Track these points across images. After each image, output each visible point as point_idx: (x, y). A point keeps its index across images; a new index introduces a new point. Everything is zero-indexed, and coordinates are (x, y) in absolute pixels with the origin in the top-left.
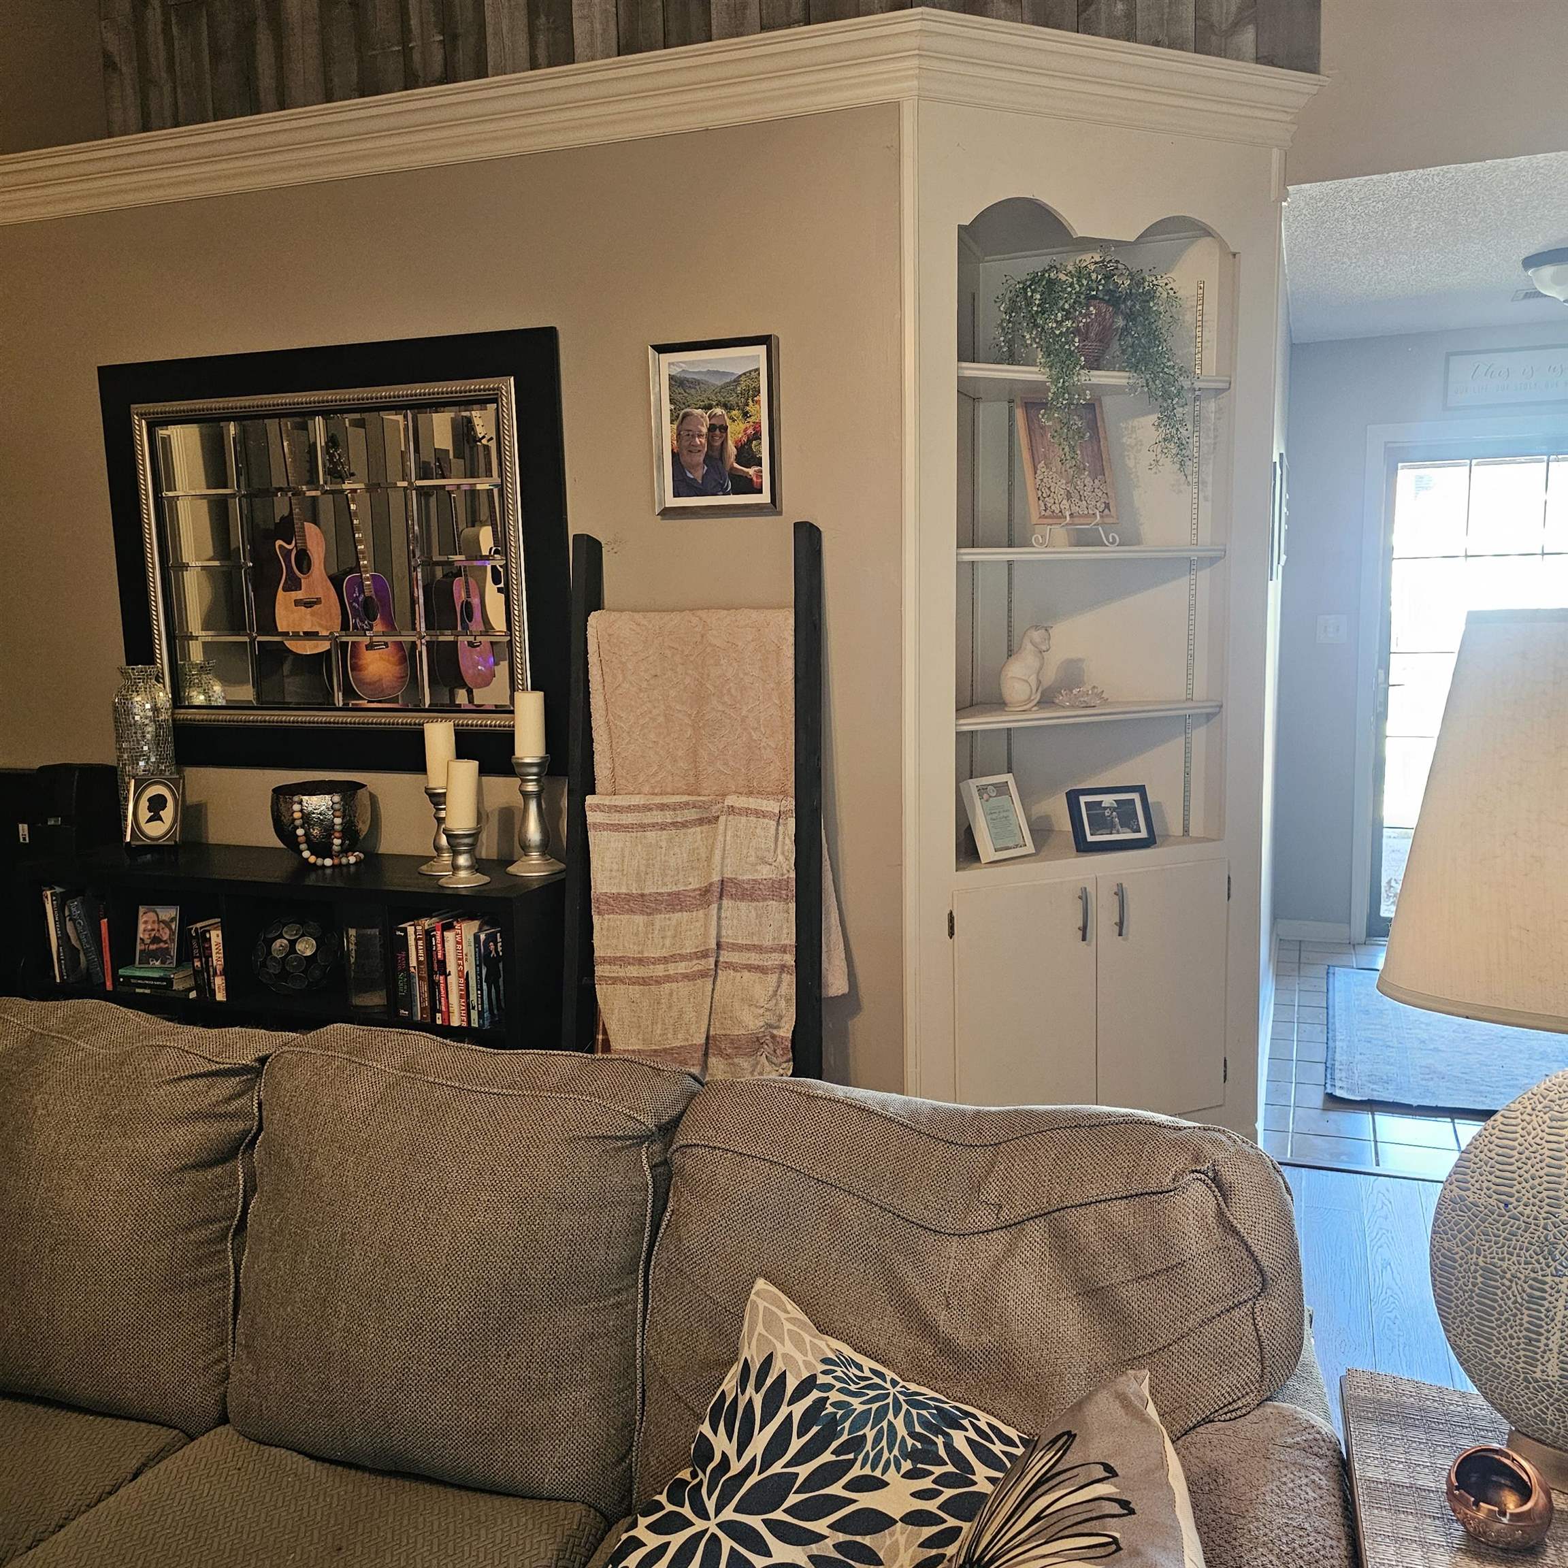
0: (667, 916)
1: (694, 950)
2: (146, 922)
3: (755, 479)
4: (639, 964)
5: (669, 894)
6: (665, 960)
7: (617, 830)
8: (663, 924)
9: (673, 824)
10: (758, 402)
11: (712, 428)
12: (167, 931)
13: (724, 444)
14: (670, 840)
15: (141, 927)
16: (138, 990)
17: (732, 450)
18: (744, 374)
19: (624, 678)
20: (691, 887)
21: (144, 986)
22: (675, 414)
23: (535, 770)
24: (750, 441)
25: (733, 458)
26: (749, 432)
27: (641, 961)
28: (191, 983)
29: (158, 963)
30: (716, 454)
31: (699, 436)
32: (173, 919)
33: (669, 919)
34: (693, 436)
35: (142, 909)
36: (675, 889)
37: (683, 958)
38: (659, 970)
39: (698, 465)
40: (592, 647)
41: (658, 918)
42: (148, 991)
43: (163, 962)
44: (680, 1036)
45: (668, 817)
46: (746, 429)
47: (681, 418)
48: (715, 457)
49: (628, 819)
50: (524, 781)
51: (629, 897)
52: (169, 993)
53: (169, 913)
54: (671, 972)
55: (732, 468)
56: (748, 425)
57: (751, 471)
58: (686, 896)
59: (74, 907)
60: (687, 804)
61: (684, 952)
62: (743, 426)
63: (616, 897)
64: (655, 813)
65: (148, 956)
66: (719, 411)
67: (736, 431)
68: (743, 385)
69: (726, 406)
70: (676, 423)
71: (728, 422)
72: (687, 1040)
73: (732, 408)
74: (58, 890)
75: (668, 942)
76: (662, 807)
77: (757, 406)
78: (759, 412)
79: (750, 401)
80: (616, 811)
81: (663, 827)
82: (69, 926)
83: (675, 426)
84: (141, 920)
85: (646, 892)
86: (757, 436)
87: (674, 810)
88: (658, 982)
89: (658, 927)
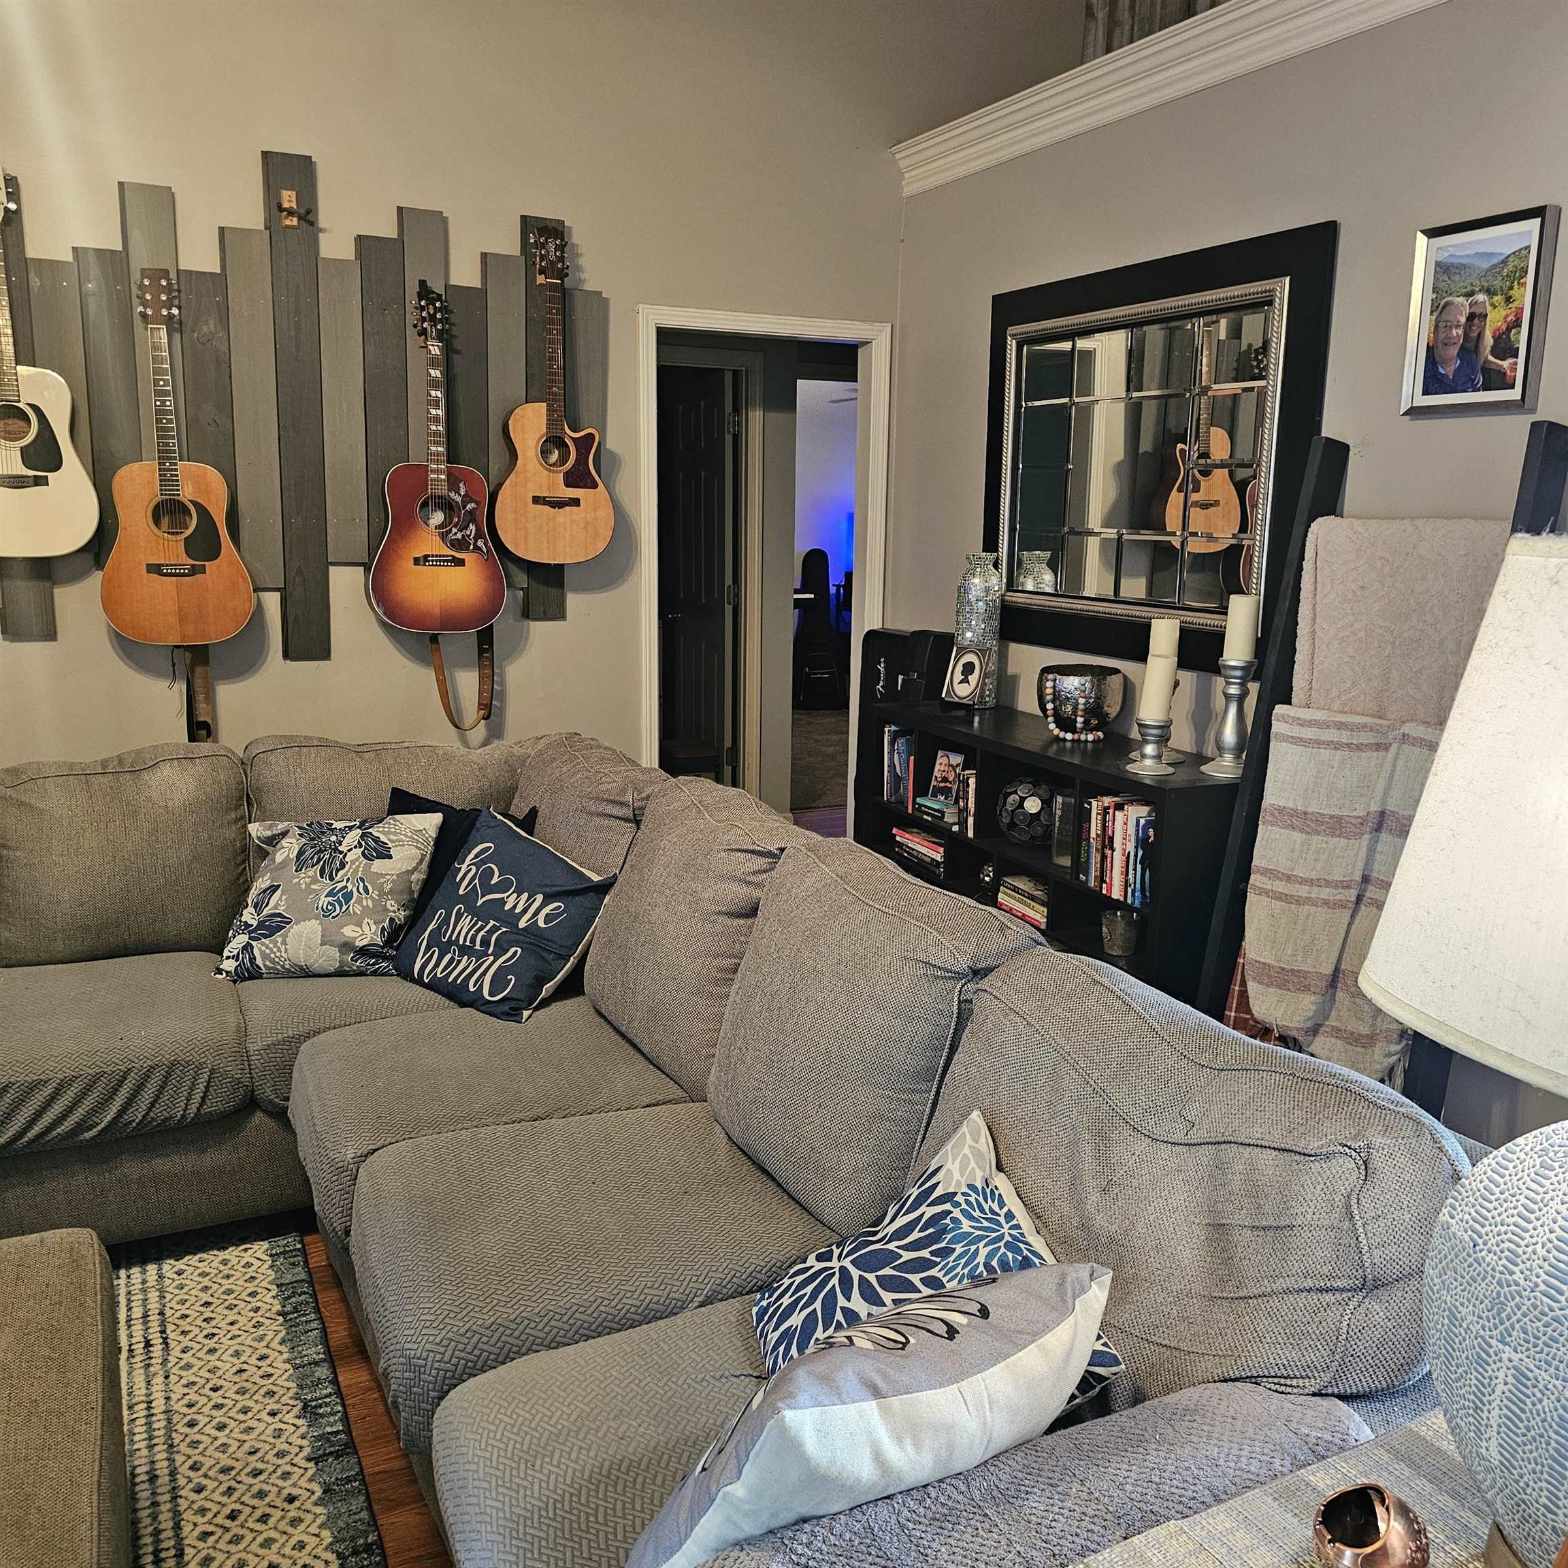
0: (1325, 839)
1: (1342, 879)
2: (941, 764)
3: (1508, 372)
4: (1286, 881)
5: (1331, 817)
6: (1311, 882)
7: (1296, 744)
8: (1319, 846)
9: (1348, 745)
10: (1524, 284)
11: (1471, 317)
12: (953, 773)
13: (1480, 336)
14: (1342, 762)
15: (937, 767)
16: (925, 817)
17: (1489, 341)
18: (1514, 253)
19: (1332, 588)
20: (1355, 814)
21: (928, 814)
22: (1436, 304)
23: (1238, 673)
24: (1509, 329)
25: (1489, 349)
26: (1509, 319)
27: (1289, 878)
28: (956, 820)
29: (943, 798)
30: (1471, 345)
31: (1457, 327)
32: (958, 765)
33: (1326, 843)
34: (1451, 328)
35: (940, 753)
36: (1337, 812)
37: (1328, 883)
38: (1303, 891)
39: (1451, 359)
40: (1309, 554)
41: (1316, 838)
42: (930, 819)
43: (946, 799)
44: (1309, 961)
45: (1344, 737)
46: (1507, 316)
47: (1439, 308)
48: (1470, 349)
49: (1308, 733)
50: (1228, 683)
51: (1294, 813)
52: (942, 824)
53: (957, 759)
54: (1313, 895)
55: (1486, 361)
56: (1509, 311)
57: (1506, 364)
58: (1347, 822)
59: (901, 742)
60: (1365, 726)
61: (1330, 878)
62: (1504, 313)
63: (1282, 810)
64: (1332, 731)
65: (937, 791)
66: (1481, 297)
67: (1496, 318)
68: (1510, 267)
69: (1490, 292)
70: (1436, 314)
71: (1489, 308)
72: (1315, 967)
73: (1495, 294)
74: (893, 728)
75: (1319, 866)
76: (1341, 726)
77: (1522, 289)
78: (1523, 296)
79: (1516, 282)
80: (1298, 724)
81: (1337, 746)
82: (896, 756)
83: (1434, 318)
84: (938, 762)
85: (1310, 810)
86: (1517, 324)
87: (1352, 730)
88: (1298, 903)
89: (1313, 848)
